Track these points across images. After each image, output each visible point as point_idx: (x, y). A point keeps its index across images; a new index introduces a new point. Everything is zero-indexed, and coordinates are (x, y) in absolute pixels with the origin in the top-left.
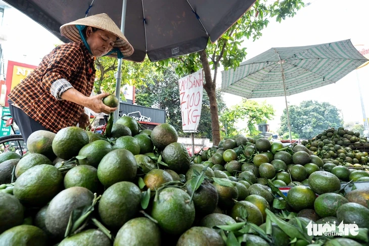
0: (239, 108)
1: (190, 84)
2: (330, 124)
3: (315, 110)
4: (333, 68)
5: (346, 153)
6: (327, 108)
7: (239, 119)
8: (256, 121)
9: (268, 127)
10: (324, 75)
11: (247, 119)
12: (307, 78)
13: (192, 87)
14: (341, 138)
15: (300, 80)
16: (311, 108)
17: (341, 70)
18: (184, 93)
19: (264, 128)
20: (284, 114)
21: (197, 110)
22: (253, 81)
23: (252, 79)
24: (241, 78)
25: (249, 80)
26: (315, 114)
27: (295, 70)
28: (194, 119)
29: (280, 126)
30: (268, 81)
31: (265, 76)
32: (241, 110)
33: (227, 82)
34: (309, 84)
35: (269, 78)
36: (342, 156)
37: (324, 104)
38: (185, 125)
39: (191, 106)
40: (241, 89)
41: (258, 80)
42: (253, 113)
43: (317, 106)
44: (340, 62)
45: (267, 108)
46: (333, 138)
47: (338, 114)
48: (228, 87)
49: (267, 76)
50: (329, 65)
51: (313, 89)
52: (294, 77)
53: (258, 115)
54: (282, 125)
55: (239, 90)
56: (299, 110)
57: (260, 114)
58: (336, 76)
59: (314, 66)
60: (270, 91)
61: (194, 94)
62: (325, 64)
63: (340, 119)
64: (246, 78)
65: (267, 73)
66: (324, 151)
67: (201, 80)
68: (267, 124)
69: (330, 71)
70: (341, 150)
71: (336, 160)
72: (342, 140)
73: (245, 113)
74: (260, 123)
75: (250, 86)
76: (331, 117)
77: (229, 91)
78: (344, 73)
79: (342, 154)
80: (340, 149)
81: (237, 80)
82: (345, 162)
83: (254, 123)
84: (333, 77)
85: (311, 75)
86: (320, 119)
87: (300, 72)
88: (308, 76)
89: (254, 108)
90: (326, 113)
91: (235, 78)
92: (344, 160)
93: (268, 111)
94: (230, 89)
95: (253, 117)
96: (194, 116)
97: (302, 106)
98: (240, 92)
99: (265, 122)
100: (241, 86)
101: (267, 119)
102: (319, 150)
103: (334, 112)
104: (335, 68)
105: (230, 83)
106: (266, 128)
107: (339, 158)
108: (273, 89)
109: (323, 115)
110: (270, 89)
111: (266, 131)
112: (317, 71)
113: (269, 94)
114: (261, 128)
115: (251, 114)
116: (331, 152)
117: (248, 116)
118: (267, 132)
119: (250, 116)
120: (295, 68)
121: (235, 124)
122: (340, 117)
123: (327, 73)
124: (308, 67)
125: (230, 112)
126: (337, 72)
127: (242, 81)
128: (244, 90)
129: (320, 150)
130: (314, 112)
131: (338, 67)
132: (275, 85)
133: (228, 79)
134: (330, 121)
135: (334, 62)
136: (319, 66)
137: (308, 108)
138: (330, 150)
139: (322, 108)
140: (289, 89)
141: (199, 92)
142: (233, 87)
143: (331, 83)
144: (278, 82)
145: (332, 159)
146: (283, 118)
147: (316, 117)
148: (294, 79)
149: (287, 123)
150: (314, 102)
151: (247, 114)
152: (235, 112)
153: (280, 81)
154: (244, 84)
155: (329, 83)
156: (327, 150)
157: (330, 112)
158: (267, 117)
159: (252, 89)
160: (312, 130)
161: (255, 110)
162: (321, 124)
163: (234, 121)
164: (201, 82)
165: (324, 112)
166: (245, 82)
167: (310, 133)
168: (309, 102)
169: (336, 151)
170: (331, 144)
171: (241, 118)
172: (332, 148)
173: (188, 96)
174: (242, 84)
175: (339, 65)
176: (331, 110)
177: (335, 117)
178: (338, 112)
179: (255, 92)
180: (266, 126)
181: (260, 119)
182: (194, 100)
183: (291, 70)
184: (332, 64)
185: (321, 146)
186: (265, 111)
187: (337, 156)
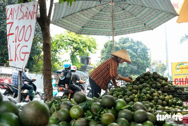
0: (63, 38)
1: (21, 15)
2: (141, 61)
3: (130, 47)
4: (152, 17)
5: (158, 97)
6: (140, 46)
7: (63, 50)
8: (78, 53)
9: (90, 60)
10: (145, 22)
11: (70, 50)
12: (131, 22)
13: (22, 18)
14: (155, 82)
15: (125, 22)
16: (127, 44)
17: (158, 19)
18: (12, 23)
19: (86, 61)
20: (104, 48)
21: (27, 46)
22: (85, 18)
23: (84, 15)
24: (73, 12)
25: (81, 16)
26: (130, 51)
27: (123, 13)
28: (22, 56)
29: (100, 59)
30: (98, 19)
31: (96, 14)
32: (65, 41)
33: (59, 15)
34: (133, 27)
35: (100, 17)
36: (156, 99)
37: (138, 42)
38: (12, 60)
39: (20, 41)
40: (71, 23)
41: (89, 16)
42: (77, 45)
43: (133, 44)
44: (158, 13)
45: (90, 41)
46: (149, 81)
47: (147, 53)
48: (59, 19)
49: (98, 14)
50: (150, 14)
51: (135, 32)
52: (120, 20)
53: (82, 47)
54: (102, 59)
55: (70, 25)
56: (118, 46)
57: (83, 47)
58: (154, 24)
59: (138, 12)
60: (99, 30)
61: (24, 27)
62: (147, 12)
63: (149, 57)
64: (78, 14)
65: (98, 11)
66: (143, 94)
67: (34, 13)
68: (89, 57)
69: (150, 19)
70: (155, 94)
71: (151, 103)
72: (155, 83)
73: (69, 44)
74: (83, 55)
75: (81, 22)
76: (142, 55)
77: (59, 24)
78: (160, 23)
79: (156, 97)
80: (155, 92)
81: (69, 14)
82: (158, 104)
83: (77, 55)
84: (152, 25)
85: (135, 20)
86: (134, 56)
87: (127, 15)
88: (133, 21)
89: (78, 40)
90: (139, 51)
91: (67, 12)
92: (157, 103)
93: (91, 45)
94: (60, 22)
95: (76, 49)
96: (23, 53)
97: (120, 42)
98: (71, 27)
99: (88, 55)
100: (73, 21)
101: (90, 52)
102: (138, 93)
103: (145, 50)
104: (154, 18)
105: (62, 16)
106: (88, 61)
107: (153, 101)
108: (102, 28)
109: (136, 53)
110: (99, 27)
111: (88, 64)
112: (140, 17)
113: (98, 32)
114: (83, 60)
115: (75, 45)
116: (148, 95)
117: (72, 47)
118: (89, 66)
119: (74, 48)
120: (123, 11)
121: (57, 54)
122: (148, 55)
123: (147, 20)
124: (133, 13)
125: (53, 41)
126: (156, 21)
127: (74, 15)
128: (75, 25)
129: (140, 93)
130: (129, 49)
131: (156, 16)
132: (104, 24)
133: (60, 11)
134: (141, 59)
135: (154, 12)
136: (142, 13)
137: (125, 45)
138: (147, 93)
139: (136, 46)
140: (116, 30)
141: (30, 26)
142: (64, 20)
143: (149, 30)
144: (107, 22)
145: (148, 102)
146: (103, 52)
147: (131, 54)
148: (121, 21)
149: (106, 57)
150: (130, 40)
151: (71, 45)
152: (59, 42)
153: (108, 21)
154: (76, 20)
155: (148, 29)
156: (145, 93)
157: (142, 50)
158: (90, 50)
159: (82, 25)
160: (127, 66)
161: (79, 42)
162: (134, 60)
163: (57, 51)
164: (35, 15)
165: (137, 50)
166: (77, 17)
167: (125, 68)
168: (126, 39)
169: (151, 94)
170: (148, 88)
171: (65, 49)
172: (149, 92)
173: (17, 27)
174: (73, 19)
175: (157, 15)
176: (143, 48)
177: (145, 55)
178: (148, 51)
179: (85, 28)
180: (88, 59)
181: (83, 52)
182: (24, 34)
183: (119, 13)
184: (152, 14)
185: (141, 90)
186: (88, 44)
187: (152, 99)
